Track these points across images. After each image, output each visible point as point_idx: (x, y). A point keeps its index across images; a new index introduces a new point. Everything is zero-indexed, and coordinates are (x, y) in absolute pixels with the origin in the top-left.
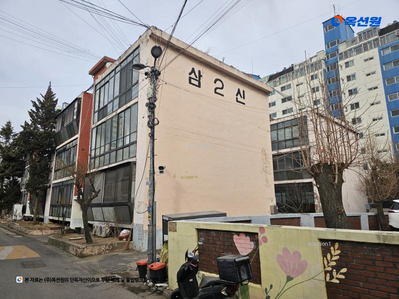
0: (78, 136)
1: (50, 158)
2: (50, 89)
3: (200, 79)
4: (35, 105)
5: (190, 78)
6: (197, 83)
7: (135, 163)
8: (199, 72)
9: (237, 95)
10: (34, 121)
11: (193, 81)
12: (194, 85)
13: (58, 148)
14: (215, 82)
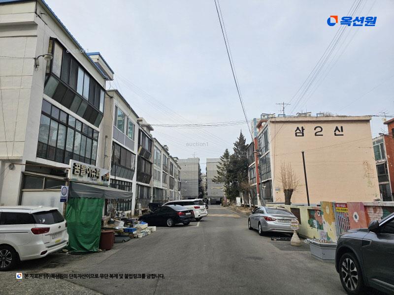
0: (255, 162)
1: (247, 172)
2: (241, 134)
3: (303, 131)
4: (235, 144)
5: (296, 134)
6: (301, 134)
7: (271, 180)
8: (302, 128)
9: (335, 131)
10: (236, 153)
11: (298, 134)
12: (298, 136)
13: (249, 166)
14: (315, 129)
